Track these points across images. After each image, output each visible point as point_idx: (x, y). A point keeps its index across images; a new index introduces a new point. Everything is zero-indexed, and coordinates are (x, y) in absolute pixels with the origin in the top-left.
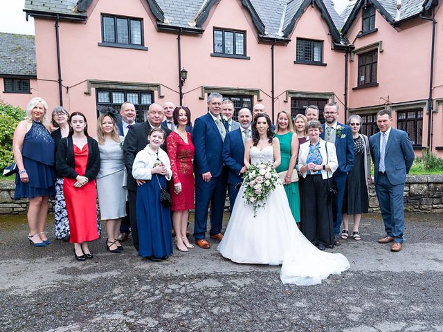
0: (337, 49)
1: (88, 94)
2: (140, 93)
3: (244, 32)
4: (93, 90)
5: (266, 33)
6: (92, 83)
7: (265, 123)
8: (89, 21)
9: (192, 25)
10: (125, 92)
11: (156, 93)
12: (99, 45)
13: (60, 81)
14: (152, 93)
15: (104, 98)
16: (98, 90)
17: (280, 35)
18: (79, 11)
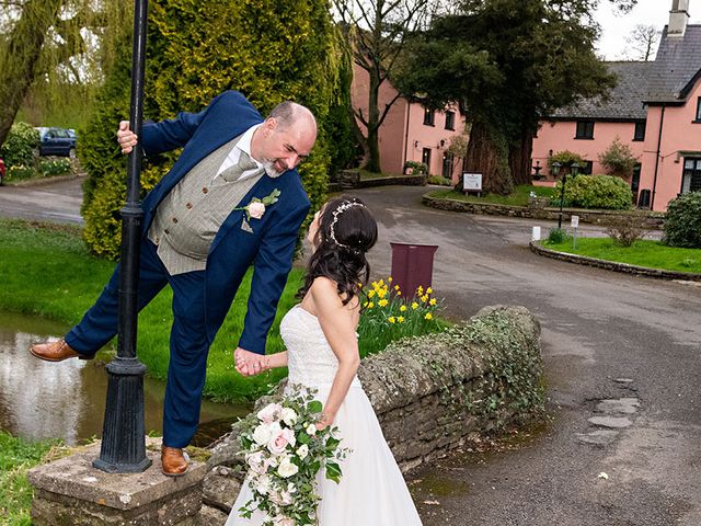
1: (677, 162)
4: (682, 159)
6: (682, 153)
8: (687, 105)
12: (693, 122)
13: (658, 152)
15: (690, 165)
16: (686, 159)
18: (681, 97)
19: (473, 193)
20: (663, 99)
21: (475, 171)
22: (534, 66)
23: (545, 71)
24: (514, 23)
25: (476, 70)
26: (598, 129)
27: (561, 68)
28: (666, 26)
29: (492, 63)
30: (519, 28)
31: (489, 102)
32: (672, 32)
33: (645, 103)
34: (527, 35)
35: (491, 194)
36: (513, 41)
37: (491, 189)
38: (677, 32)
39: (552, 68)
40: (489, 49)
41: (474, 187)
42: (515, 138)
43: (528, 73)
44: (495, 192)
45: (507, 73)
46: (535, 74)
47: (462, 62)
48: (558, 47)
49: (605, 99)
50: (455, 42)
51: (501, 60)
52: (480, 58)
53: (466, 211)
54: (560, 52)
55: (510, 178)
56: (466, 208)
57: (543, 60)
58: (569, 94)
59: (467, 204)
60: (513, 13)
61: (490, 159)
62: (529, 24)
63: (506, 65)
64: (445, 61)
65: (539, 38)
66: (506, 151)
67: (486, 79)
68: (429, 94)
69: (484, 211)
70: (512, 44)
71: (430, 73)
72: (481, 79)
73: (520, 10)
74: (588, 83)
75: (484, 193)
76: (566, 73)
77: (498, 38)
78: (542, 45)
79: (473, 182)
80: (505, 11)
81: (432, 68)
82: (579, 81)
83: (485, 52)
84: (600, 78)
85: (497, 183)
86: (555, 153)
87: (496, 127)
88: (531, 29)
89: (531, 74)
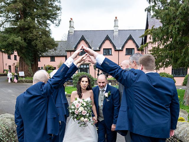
0: (138, 50)
2: (86, 65)
3: (111, 49)
5: (117, 48)
7: (86, 82)
9: (98, 49)
10: (83, 65)
11: (90, 65)
14: (89, 65)
17: (120, 49)
18: (75, 49)
19: (22, 77)
20: (70, 50)
21: (22, 71)
22: (35, 41)
23: (38, 42)
24: (27, 29)
25: (18, 42)
26: (56, 59)
27: (42, 41)
28: (69, 31)
29: (22, 40)
30: (29, 31)
31: (23, 51)
32: (70, 32)
33: (66, 51)
34: (31, 32)
35: (27, 77)
36: (28, 34)
37: (27, 75)
38: (72, 32)
39: (40, 42)
40: (21, 36)
41: (22, 75)
42: (32, 61)
43: (33, 43)
44: (29, 76)
45: (27, 43)
46: (35, 43)
47: (14, 40)
48: (41, 36)
49: (55, 50)
50: (11, 34)
51: (25, 40)
52: (19, 39)
53: (21, 82)
54: (41, 37)
55: (32, 72)
56: (21, 81)
57: (37, 39)
58: (45, 49)
59: (21, 80)
60: (26, 26)
61: (26, 67)
62: (31, 29)
63: (27, 41)
64: (9, 40)
65: (35, 33)
66: (30, 65)
67: (21, 45)
68: (5, 49)
69: (26, 82)
70: (27, 35)
71: (5, 43)
72: (20, 45)
73: (28, 25)
74: (50, 46)
75: (25, 77)
76: (43, 43)
77: (23, 33)
78: (36, 35)
79: (22, 74)
80: (24, 25)
81: (5, 42)
82: (47, 45)
83: (20, 37)
84: (53, 44)
85: (28, 74)
86: (46, 65)
87: (26, 58)
88: (32, 31)
89: (34, 43)
